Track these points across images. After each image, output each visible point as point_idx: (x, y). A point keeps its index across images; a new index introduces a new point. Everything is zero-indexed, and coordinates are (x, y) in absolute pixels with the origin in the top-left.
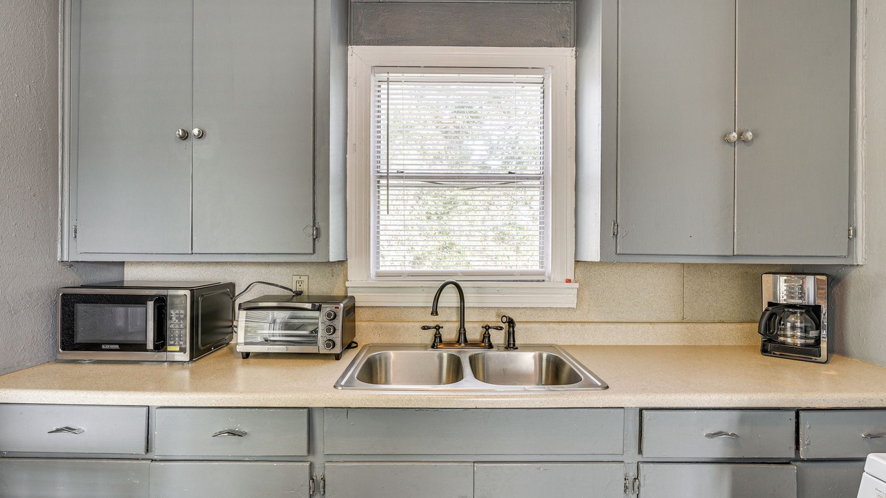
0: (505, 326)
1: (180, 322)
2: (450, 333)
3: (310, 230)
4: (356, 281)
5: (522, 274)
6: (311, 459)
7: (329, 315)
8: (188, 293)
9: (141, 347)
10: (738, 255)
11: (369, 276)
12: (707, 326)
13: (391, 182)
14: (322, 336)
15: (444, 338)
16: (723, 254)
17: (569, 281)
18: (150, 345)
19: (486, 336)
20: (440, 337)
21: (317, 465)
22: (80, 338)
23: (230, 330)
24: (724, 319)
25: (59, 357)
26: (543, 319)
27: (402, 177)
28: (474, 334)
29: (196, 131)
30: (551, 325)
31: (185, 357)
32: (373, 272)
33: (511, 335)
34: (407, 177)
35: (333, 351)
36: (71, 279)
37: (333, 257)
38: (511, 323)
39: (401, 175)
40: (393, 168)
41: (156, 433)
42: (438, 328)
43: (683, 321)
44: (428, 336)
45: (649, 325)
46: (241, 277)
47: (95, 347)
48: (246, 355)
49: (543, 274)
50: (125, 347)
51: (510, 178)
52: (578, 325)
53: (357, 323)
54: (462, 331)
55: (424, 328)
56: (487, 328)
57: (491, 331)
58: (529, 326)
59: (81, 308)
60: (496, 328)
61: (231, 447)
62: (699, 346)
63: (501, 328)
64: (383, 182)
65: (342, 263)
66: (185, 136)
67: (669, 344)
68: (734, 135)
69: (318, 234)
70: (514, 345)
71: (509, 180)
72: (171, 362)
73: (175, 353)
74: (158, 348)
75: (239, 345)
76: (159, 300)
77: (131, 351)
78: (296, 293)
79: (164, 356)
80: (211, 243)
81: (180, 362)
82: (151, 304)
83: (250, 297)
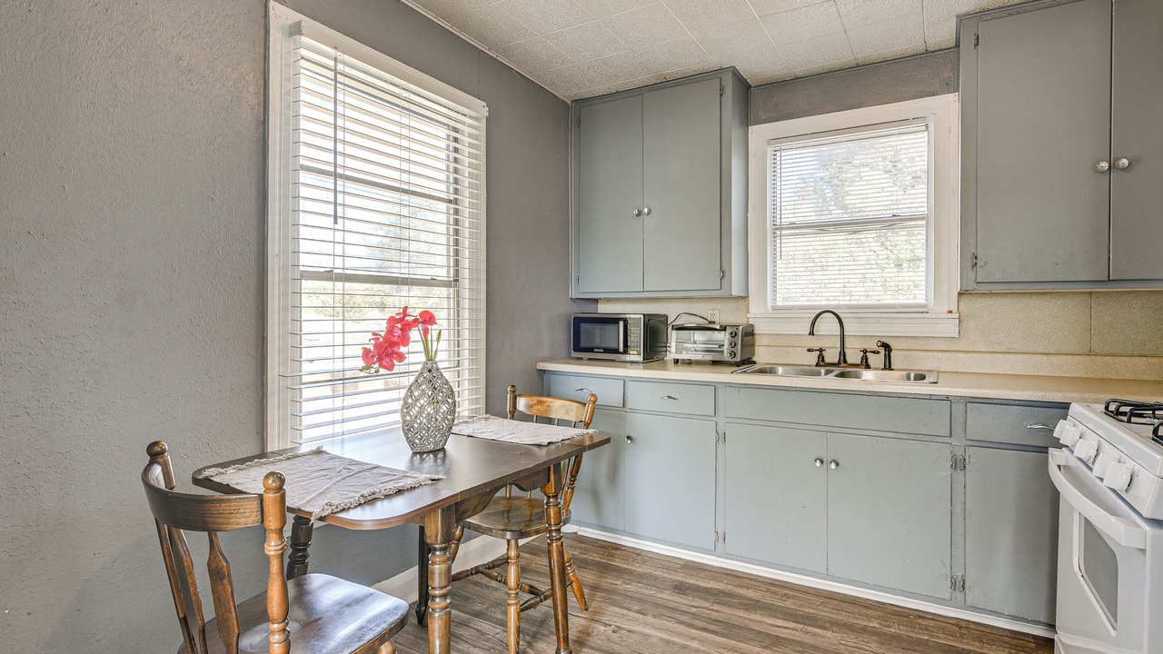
0: (882, 350)
1: (637, 335)
2: (832, 356)
3: (718, 273)
4: (756, 314)
5: (904, 306)
6: (715, 419)
7: (731, 333)
8: (642, 316)
9: (616, 351)
10: (1112, 280)
11: (766, 309)
12: (1118, 359)
13: (783, 232)
14: (726, 349)
15: (827, 360)
16: (1096, 279)
17: (950, 312)
18: (621, 350)
19: (865, 359)
20: (823, 358)
21: (720, 424)
22: (583, 344)
23: (665, 349)
24: (1148, 353)
25: (572, 355)
26: (925, 348)
27: (793, 228)
28: (855, 357)
29: (646, 210)
30: (932, 353)
31: (640, 358)
32: (769, 307)
33: (888, 358)
34: (797, 228)
35: (735, 360)
36: (577, 310)
37: (735, 293)
38: (887, 347)
39: (792, 226)
40: (785, 221)
41: (629, 395)
42: (821, 350)
43: (1090, 353)
44: (814, 357)
45: (1043, 356)
46: (672, 311)
47: (591, 350)
48: (676, 361)
49: (926, 306)
50: (607, 351)
51: (893, 221)
52: (961, 355)
53: (756, 348)
54: (843, 354)
55: (809, 350)
56: (865, 352)
57: (868, 354)
58: (909, 353)
59: (584, 326)
60: (874, 352)
61: (670, 406)
62: (1107, 379)
63: (878, 353)
64: (778, 232)
65: (745, 298)
66: (640, 213)
67: (1068, 375)
68: (1105, 165)
69: (723, 274)
70: (890, 366)
71: (893, 222)
72: (632, 362)
73: (634, 356)
74: (625, 352)
75: (672, 354)
76: (625, 321)
77: (611, 353)
78: (710, 323)
79: (628, 358)
80: (655, 283)
81: (637, 363)
82: (621, 323)
83: (679, 322)
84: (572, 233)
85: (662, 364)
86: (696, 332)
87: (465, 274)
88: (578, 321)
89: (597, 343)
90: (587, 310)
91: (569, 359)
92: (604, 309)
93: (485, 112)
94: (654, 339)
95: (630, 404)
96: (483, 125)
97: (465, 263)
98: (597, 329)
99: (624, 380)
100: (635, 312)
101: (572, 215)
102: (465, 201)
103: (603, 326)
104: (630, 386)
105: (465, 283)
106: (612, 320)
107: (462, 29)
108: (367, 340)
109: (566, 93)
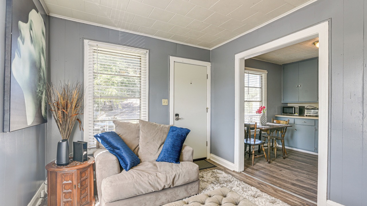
1: (297, 110)
3: (317, 98)
6: (315, 126)
9: (292, 113)
22: (285, 112)
23: (304, 113)
29: (299, 86)
31: (298, 115)
36: (283, 105)
41: (295, 121)
46: (306, 106)
47: (287, 113)
48: (307, 116)
50: (290, 113)
59: (285, 108)
61: (305, 123)
72: (296, 116)
73: (296, 114)
74: (295, 113)
75: (306, 114)
76: (294, 107)
77: (291, 114)
78: (315, 108)
79: (295, 115)
80: (301, 100)
81: (297, 116)
82: (294, 108)
83: (307, 108)
84: (282, 90)
85: (303, 116)
86: (312, 110)
87: (263, 100)
88: (284, 108)
89: (288, 112)
90: (285, 105)
91: (281, 115)
92: (289, 105)
93: (267, 72)
94: (301, 111)
95: (295, 123)
96: (266, 75)
97: (263, 98)
98: (288, 109)
99: (294, 119)
100: (297, 106)
101: (282, 87)
102: (263, 88)
103: (289, 109)
104: (296, 120)
105: (263, 101)
106: (292, 107)
107: (263, 60)
108: (257, 110)
109: (281, 64)
